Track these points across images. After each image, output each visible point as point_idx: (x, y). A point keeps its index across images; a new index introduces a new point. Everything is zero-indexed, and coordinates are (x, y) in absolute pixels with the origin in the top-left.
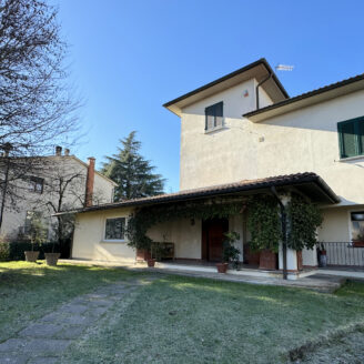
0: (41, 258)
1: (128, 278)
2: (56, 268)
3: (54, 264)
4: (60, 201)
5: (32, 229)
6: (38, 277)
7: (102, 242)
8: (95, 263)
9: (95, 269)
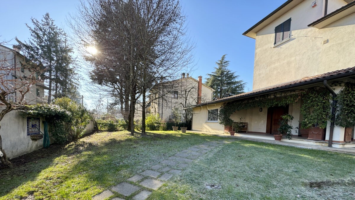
0: (179, 129)
1: (219, 140)
2: (186, 134)
3: (185, 132)
4: (186, 102)
5: (175, 117)
6: (179, 137)
7: (206, 122)
8: (203, 133)
9: (203, 135)
